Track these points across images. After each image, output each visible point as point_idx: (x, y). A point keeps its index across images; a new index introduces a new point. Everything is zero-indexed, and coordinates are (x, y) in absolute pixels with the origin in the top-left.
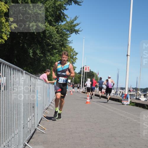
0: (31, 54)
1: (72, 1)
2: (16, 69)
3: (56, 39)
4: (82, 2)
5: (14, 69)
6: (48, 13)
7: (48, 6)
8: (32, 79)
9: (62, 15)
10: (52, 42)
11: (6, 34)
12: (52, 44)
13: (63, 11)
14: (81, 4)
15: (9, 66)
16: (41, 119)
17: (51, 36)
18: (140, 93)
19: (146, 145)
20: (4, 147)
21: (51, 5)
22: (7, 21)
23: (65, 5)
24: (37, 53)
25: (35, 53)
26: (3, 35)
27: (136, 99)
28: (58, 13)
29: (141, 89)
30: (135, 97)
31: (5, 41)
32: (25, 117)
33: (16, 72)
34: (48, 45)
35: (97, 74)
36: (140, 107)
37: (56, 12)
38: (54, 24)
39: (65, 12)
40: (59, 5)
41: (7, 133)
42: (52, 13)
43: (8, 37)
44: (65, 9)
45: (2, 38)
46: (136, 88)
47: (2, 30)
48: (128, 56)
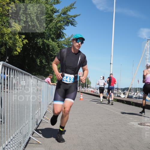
0: (38, 63)
1: (69, 23)
2: (26, 74)
3: (57, 51)
4: (77, 24)
5: (25, 74)
6: (51, 32)
7: (51, 27)
8: (39, 81)
9: (62, 33)
10: (54, 53)
11: (19, 47)
12: (54, 55)
13: (62, 31)
14: (76, 25)
15: (21, 72)
16: (46, 112)
17: (54, 49)
18: (120, 91)
19: (125, 131)
20: (16, 135)
21: (53, 26)
22: (20, 37)
23: (64, 26)
24: (43, 62)
25: (41, 62)
26: (17, 49)
27: (118, 96)
28: (59, 32)
29: (121, 89)
30: (117, 95)
31: (19, 53)
32: (34, 111)
33: (27, 77)
34: (51, 56)
35: (88, 78)
36: (120, 102)
37: (57, 31)
38: (56, 40)
39: (64, 31)
40: (59, 26)
41: (19, 123)
42: (54, 32)
43: (21, 49)
44: (64, 29)
45: (16, 51)
46: (117, 88)
47: (17, 45)
48: (111, 64)
